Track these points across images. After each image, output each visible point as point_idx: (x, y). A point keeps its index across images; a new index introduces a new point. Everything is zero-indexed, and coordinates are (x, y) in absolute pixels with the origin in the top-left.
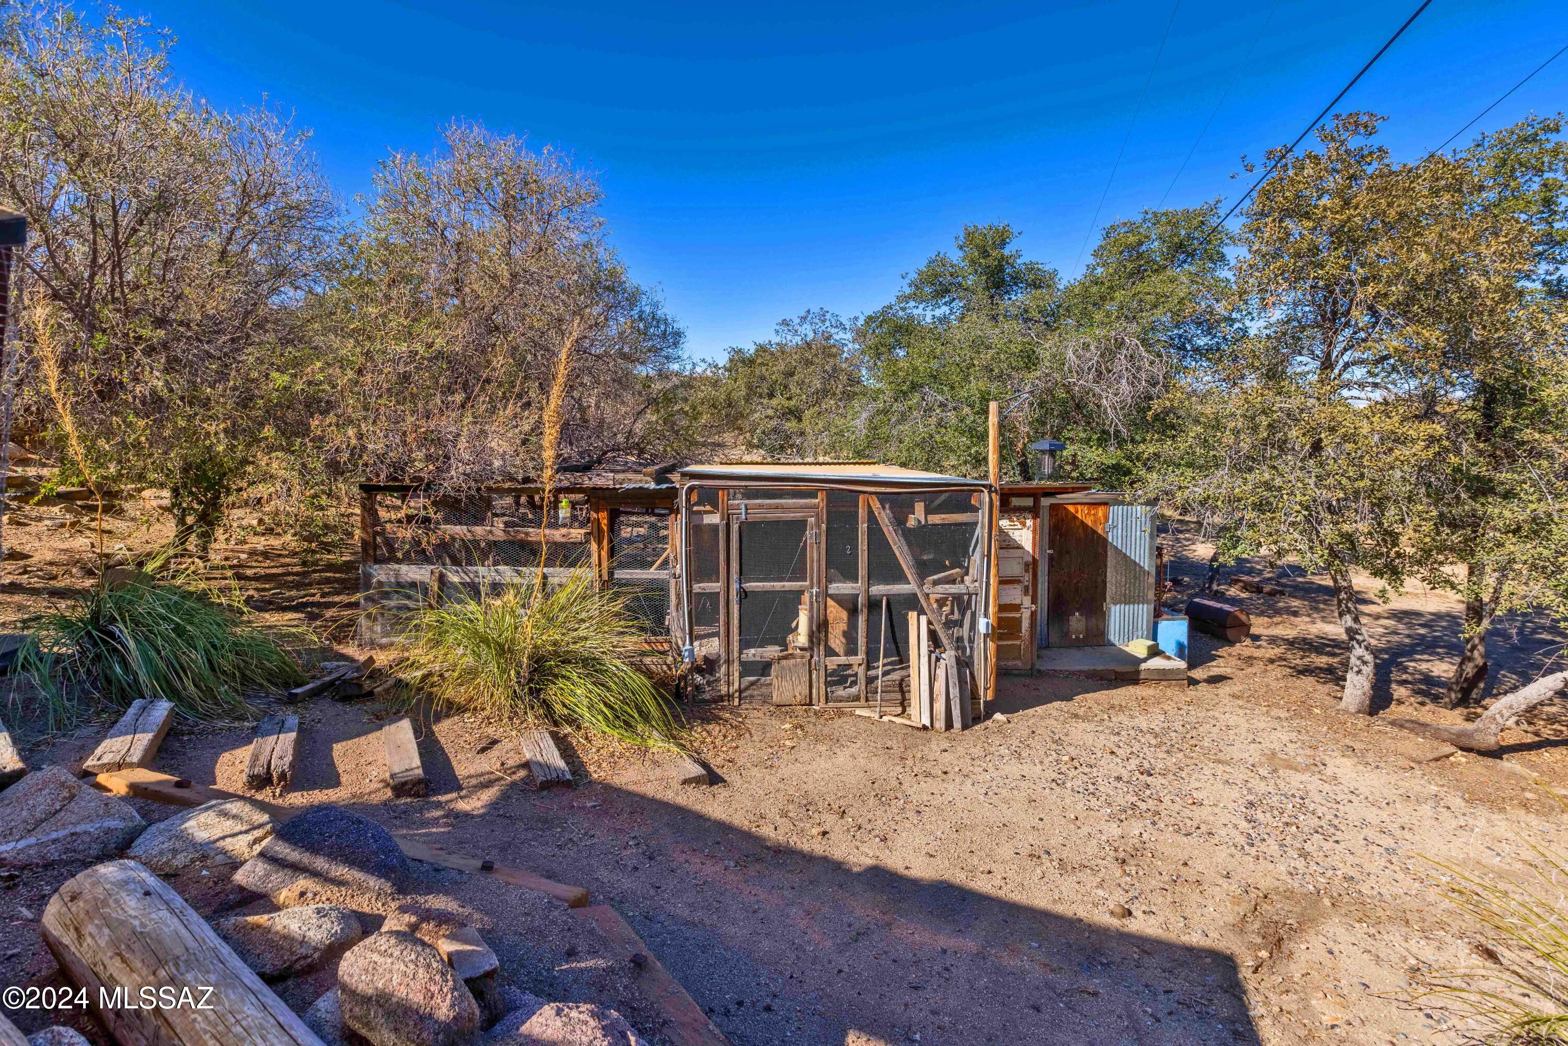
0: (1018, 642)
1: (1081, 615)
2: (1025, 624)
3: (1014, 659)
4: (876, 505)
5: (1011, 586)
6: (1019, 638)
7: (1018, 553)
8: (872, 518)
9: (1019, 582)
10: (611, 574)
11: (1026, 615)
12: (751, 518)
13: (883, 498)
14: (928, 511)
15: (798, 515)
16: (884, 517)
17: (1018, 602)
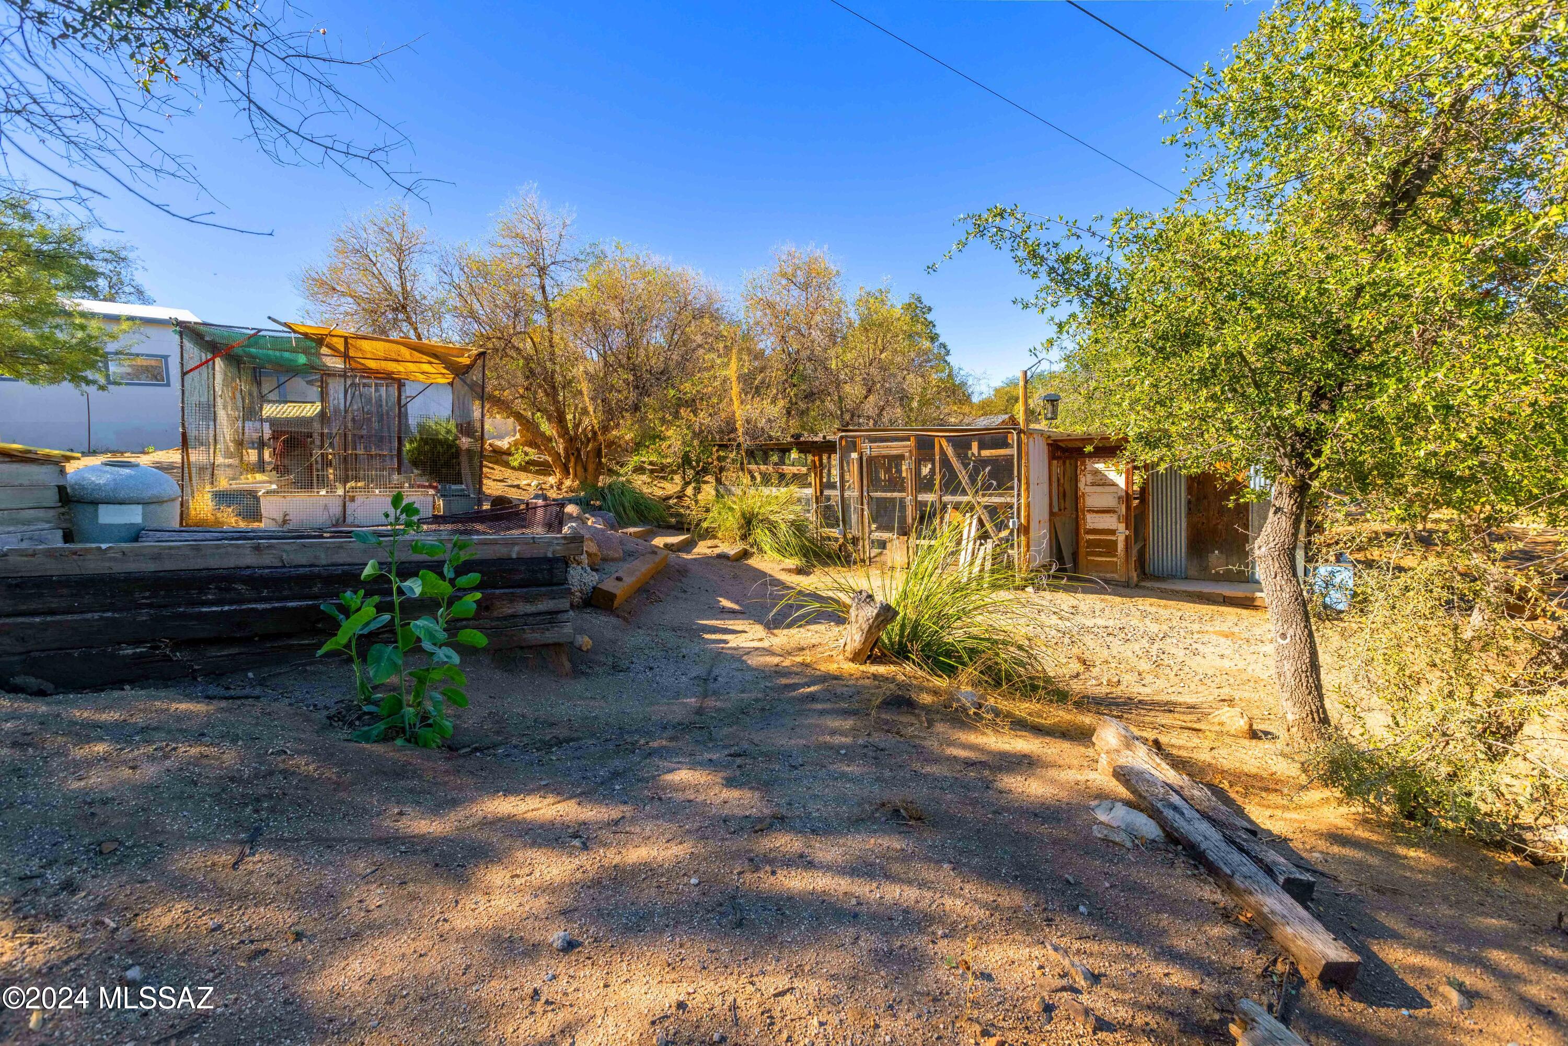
0: (1115, 559)
1: (1221, 552)
2: (1121, 546)
3: (1112, 572)
4: (944, 443)
5: (1108, 515)
6: (1115, 556)
7: (1112, 489)
8: (943, 452)
9: (1114, 512)
10: (822, 493)
11: (1121, 540)
12: (873, 454)
13: (949, 439)
14: (981, 447)
15: (899, 452)
16: (950, 451)
17: (1114, 527)
